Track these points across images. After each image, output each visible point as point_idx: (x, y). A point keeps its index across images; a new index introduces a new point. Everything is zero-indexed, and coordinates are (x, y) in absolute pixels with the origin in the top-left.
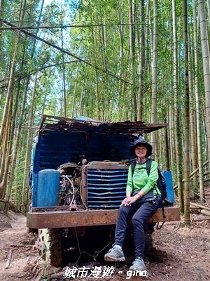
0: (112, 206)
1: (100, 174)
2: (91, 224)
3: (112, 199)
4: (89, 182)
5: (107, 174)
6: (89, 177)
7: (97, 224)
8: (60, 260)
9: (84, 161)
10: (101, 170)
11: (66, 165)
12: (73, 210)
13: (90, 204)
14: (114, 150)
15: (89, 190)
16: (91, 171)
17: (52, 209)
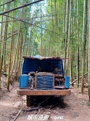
0: (45, 89)
1: (42, 77)
2: (37, 95)
3: (46, 86)
4: (38, 80)
5: (44, 77)
6: (38, 78)
7: (39, 95)
8: (30, 104)
9: (37, 72)
10: (42, 76)
11: (31, 73)
12: (31, 89)
13: (37, 87)
14: (52, 65)
15: (38, 83)
16: (39, 76)
17: (25, 89)
